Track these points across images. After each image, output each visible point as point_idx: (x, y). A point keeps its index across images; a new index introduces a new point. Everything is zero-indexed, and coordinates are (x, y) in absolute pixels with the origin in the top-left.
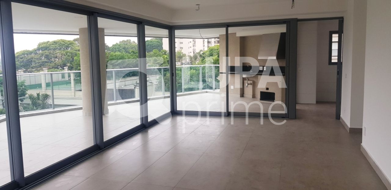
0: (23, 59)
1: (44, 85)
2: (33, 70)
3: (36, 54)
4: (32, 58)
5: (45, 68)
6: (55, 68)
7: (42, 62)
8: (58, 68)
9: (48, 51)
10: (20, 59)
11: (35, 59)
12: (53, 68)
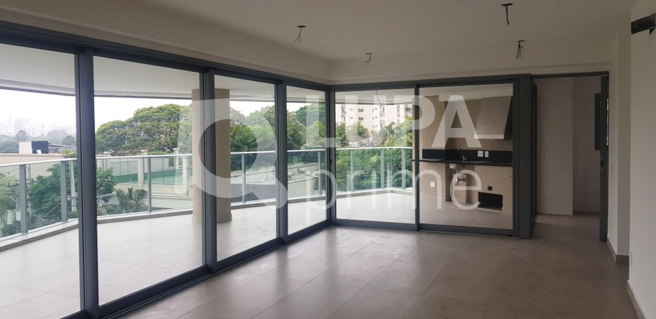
0: (112, 135)
1: (140, 177)
2: (126, 152)
3: (131, 126)
4: (125, 134)
5: (144, 149)
6: (160, 150)
7: (140, 140)
8: (164, 150)
9: (150, 122)
10: (107, 135)
11: (130, 135)
12: (156, 149)
